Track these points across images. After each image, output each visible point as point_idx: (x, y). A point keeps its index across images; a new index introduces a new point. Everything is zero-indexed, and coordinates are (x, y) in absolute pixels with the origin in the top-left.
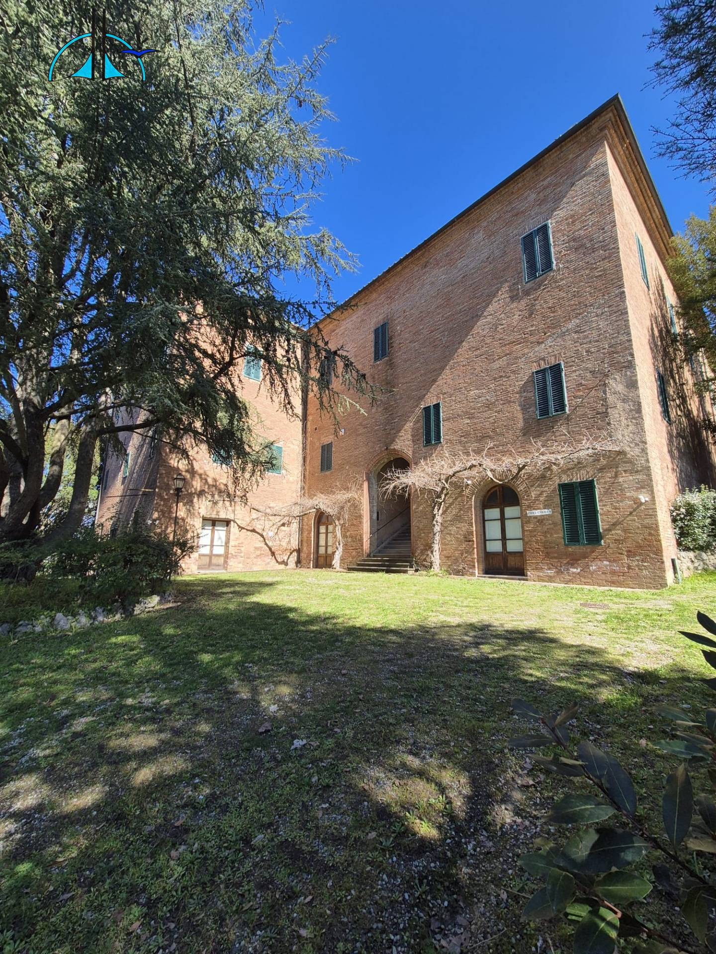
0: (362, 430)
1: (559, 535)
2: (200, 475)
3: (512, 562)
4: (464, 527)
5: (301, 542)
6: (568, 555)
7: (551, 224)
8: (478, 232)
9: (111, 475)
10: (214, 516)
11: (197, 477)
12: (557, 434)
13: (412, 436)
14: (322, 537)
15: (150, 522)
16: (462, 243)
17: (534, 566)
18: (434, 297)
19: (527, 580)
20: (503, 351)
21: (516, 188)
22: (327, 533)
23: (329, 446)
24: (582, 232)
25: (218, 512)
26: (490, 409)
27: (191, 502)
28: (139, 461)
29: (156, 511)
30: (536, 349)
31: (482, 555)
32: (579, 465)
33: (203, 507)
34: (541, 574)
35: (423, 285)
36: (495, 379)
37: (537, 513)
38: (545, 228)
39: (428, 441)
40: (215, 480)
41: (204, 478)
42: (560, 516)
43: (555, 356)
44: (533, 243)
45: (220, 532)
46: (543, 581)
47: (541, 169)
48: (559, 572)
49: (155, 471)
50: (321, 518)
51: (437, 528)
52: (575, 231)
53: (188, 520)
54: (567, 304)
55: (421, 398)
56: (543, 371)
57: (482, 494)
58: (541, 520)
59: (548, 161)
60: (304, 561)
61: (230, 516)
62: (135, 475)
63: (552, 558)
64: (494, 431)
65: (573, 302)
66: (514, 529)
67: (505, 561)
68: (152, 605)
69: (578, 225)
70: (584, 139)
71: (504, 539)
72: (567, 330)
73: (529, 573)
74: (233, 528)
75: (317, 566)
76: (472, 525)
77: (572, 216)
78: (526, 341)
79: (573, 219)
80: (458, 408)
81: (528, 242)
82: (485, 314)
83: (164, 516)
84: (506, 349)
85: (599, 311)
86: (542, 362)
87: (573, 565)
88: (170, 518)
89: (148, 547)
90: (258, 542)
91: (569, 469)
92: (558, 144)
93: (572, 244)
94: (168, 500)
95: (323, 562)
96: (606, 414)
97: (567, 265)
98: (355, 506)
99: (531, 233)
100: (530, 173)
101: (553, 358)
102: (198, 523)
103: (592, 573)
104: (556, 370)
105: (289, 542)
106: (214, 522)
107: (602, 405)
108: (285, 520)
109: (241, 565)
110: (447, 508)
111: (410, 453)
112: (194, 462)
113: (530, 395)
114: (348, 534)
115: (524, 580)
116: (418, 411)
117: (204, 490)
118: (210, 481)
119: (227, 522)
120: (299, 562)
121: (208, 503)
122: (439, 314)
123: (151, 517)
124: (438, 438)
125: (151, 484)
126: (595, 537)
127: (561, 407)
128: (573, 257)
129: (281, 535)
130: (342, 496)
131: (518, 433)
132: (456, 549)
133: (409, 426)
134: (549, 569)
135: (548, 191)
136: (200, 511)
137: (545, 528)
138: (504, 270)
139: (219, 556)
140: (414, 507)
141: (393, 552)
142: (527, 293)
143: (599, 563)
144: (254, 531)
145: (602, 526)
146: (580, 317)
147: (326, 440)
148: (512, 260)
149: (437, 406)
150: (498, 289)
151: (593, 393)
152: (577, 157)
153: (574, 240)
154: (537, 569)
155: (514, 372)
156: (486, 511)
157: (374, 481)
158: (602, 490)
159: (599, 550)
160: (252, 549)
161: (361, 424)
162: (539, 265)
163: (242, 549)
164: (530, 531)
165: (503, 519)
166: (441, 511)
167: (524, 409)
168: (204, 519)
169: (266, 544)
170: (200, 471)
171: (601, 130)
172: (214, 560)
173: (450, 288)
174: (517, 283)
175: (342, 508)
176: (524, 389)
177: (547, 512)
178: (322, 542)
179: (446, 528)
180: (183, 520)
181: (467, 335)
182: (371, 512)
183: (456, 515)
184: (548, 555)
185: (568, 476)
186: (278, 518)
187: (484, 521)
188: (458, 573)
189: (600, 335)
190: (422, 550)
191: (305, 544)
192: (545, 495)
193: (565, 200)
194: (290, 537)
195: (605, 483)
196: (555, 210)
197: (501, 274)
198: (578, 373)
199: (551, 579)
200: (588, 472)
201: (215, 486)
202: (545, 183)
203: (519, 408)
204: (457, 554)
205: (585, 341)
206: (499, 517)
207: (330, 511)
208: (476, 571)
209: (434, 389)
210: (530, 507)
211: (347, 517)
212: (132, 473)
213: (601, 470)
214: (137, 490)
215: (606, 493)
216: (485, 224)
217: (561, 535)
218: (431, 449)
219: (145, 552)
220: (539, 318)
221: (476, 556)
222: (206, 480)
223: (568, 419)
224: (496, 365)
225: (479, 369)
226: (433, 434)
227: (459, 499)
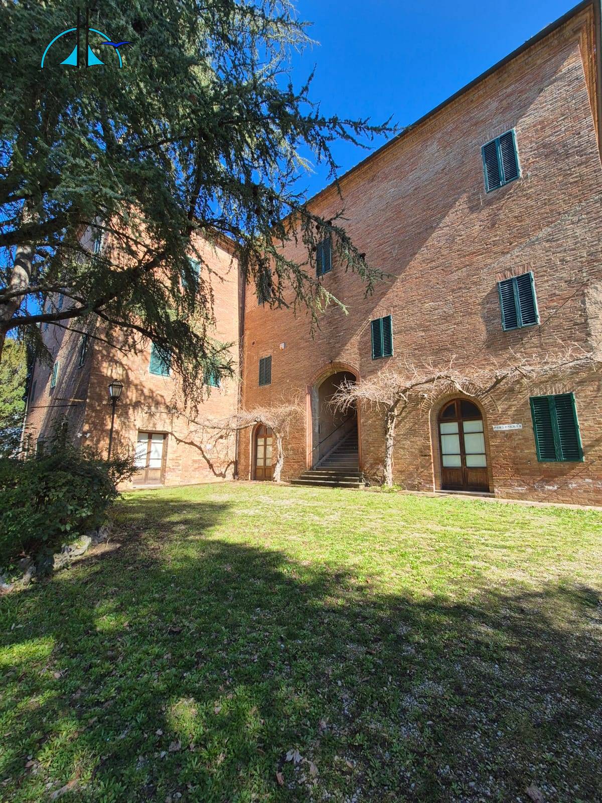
0: (303, 344)
1: (531, 451)
2: (136, 386)
3: (472, 478)
4: (419, 441)
5: (238, 454)
6: (541, 472)
7: (516, 131)
8: (431, 145)
9: (38, 386)
10: (150, 428)
11: (133, 388)
12: (527, 346)
13: (359, 349)
14: (261, 450)
15: (80, 435)
16: (413, 156)
17: (502, 483)
18: (383, 210)
19: (494, 497)
20: (462, 263)
21: (476, 96)
22: (265, 445)
23: (269, 359)
24: (553, 139)
25: (155, 424)
26: (448, 322)
27: (125, 414)
28: (68, 370)
29: (87, 423)
30: (501, 260)
31: (439, 470)
32: (554, 378)
33: (139, 419)
34: (510, 491)
35: (370, 199)
36: (453, 291)
37: (505, 427)
38: (509, 137)
39: (377, 354)
40: (152, 391)
41: (139, 388)
42: (531, 431)
43: (523, 265)
44: (495, 152)
45: (157, 445)
46: (513, 498)
47: (506, 75)
48: (532, 489)
49: (86, 381)
50: (260, 430)
51: (390, 442)
52: (546, 137)
53: (123, 433)
54: (536, 212)
55: (369, 311)
56: (510, 282)
57: (439, 407)
58: (509, 435)
59: (514, 66)
60: (241, 473)
61: (168, 429)
62: (63, 385)
63: (523, 474)
64: (453, 343)
65: (543, 211)
66: (474, 443)
67: (465, 477)
68: (81, 552)
69: (548, 131)
70: (556, 42)
71: (463, 454)
72: (537, 240)
73: (496, 490)
74: (171, 440)
75: (255, 478)
76: (428, 440)
77: (541, 122)
78: (488, 251)
79: (543, 125)
80: (412, 322)
81: (490, 151)
82: (441, 225)
83: (95, 429)
84: (466, 260)
85: (575, 219)
86: (508, 273)
87: (547, 482)
88: (103, 431)
89: (74, 474)
90: (196, 455)
91: (541, 382)
92: (528, 47)
93: (542, 150)
94: (101, 411)
95: (263, 474)
96: (585, 325)
97: (535, 172)
98: (297, 419)
99: (493, 142)
100: (492, 80)
101: (521, 269)
102: (133, 435)
103: (571, 492)
104: (525, 281)
105: (227, 454)
106: (150, 435)
107: (581, 315)
108: (223, 432)
109: (179, 479)
110: (400, 422)
111: (357, 367)
112: (129, 372)
113: (493, 306)
114: (289, 447)
115: (490, 496)
116: (366, 325)
117: (140, 402)
118: (146, 392)
119: (164, 435)
120: (236, 473)
121: (144, 415)
122: (388, 227)
123: (81, 429)
124: (389, 350)
125: (82, 394)
126: (574, 453)
127: (533, 318)
128: (542, 164)
129: (219, 447)
130: (284, 410)
131: (481, 345)
132: (411, 464)
133: (356, 339)
134: (520, 486)
135: (513, 98)
136: (136, 423)
137: (515, 444)
138: (462, 181)
139: (156, 469)
140: (362, 421)
141: (337, 465)
142: (489, 203)
143: (580, 481)
144: (192, 443)
145: (583, 442)
146: (553, 225)
147: (265, 355)
148: (470, 171)
149: (387, 320)
150: (456, 200)
151: (569, 303)
152: (547, 61)
153: (544, 146)
154: (505, 485)
155: (475, 283)
156: (442, 425)
157: (316, 394)
158: (582, 404)
159: (579, 467)
160: (190, 462)
161: (302, 338)
162: (502, 173)
163: (180, 462)
164: (497, 446)
165: (461, 434)
166: (393, 425)
167: (487, 320)
168: (141, 432)
169: (204, 457)
170: (136, 382)
171: (575, 32)
172: (151, 474)
173: (400, 201)
174: (477, 194)
175: (284, 421)
176: (487, 300)
177: (516, 426)
178: (260, 454)
179: (399, 441)
180: (117, 432)
181: (420, 247)
182: (313, 424)
183: (410, 429)
184: (517, 471)
185: (541, 389)
186: (217, 430)
187: (440, 435)
188: (412, 487)
189: (576, 243)
190: (371, 465)
191: (242, 456)
192: (514, 409)
193: (532, 106)
194: (227, 450)
195: (586, 397)
196: (521, 117)
197: (458, 185)
198: (550, 283)
199: (522, 497)
200: (565, 386)
201: (152, 397)
202: (509, 90)
203: (481, 320)
204: (411, 468)
205: (558, 250)
206: (457, 431)
207: (270, 424)
208: (434, 487)
209: (383, 302)
210: (496, 422)
211: (288, 429)
212: (60, 383)
213: (581, 383)
214: (65, 400)
215: (586, 407)
216: (439, 135)
217: (534, 450)
218: (381, 362)
219: (69, 483)
220: (504, 228)
221: (433, 471)
222: (142, 391)
223: (540, 330)
224: (455, 276)
225: (434, 281)
226: (383, 347)
227: (414, 413)
